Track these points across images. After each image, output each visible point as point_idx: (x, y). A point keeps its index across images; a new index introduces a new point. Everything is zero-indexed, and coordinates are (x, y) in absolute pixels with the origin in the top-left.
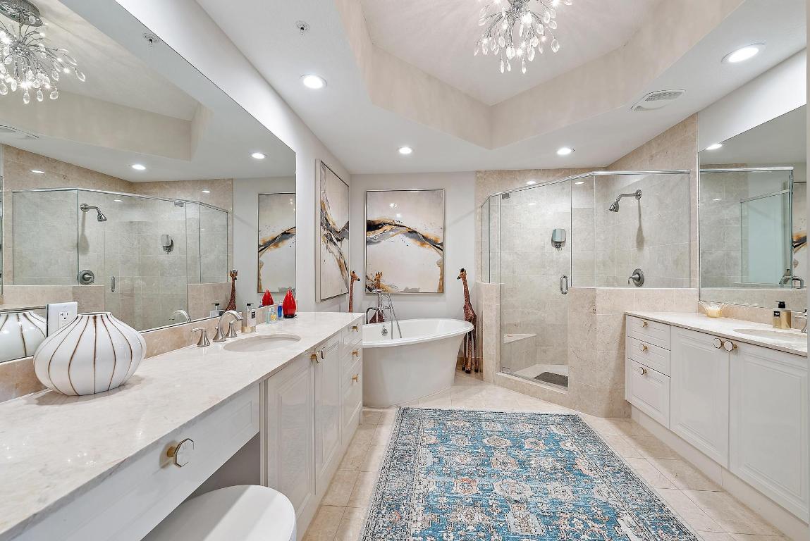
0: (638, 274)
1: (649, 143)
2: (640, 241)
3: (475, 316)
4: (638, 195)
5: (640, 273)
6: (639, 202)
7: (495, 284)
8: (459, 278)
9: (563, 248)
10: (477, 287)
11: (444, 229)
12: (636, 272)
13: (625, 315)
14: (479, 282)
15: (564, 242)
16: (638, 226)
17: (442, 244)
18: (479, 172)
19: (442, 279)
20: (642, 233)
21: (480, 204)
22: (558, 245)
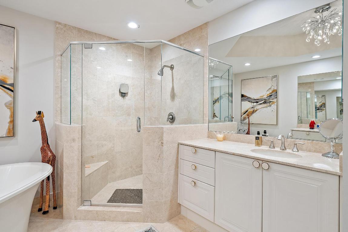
0: (172, 116)
1: (179, 36)
2: (173, 96)
3: (54, 157)
4: (172, 68)
5: (173, 114)
6: (172, 72)
7: (76, 126)
8: (35, 120)
9: (127, 98)
10: (56, 128)
11: (16, 69)
12: (170, 114)
13: (178, 144)
14: (57, 123)
15: (127, 93)
16: (171, 86)
17: (12, 85)
18: (60, 23)
19: (13, 122)
20: (174, 91)
21: (60, 53)
22: (123, 95)
